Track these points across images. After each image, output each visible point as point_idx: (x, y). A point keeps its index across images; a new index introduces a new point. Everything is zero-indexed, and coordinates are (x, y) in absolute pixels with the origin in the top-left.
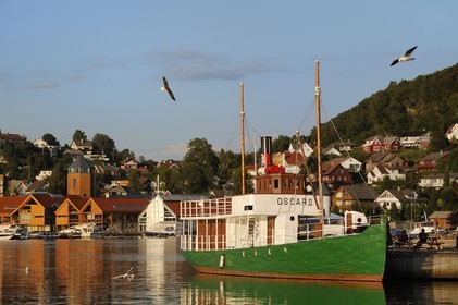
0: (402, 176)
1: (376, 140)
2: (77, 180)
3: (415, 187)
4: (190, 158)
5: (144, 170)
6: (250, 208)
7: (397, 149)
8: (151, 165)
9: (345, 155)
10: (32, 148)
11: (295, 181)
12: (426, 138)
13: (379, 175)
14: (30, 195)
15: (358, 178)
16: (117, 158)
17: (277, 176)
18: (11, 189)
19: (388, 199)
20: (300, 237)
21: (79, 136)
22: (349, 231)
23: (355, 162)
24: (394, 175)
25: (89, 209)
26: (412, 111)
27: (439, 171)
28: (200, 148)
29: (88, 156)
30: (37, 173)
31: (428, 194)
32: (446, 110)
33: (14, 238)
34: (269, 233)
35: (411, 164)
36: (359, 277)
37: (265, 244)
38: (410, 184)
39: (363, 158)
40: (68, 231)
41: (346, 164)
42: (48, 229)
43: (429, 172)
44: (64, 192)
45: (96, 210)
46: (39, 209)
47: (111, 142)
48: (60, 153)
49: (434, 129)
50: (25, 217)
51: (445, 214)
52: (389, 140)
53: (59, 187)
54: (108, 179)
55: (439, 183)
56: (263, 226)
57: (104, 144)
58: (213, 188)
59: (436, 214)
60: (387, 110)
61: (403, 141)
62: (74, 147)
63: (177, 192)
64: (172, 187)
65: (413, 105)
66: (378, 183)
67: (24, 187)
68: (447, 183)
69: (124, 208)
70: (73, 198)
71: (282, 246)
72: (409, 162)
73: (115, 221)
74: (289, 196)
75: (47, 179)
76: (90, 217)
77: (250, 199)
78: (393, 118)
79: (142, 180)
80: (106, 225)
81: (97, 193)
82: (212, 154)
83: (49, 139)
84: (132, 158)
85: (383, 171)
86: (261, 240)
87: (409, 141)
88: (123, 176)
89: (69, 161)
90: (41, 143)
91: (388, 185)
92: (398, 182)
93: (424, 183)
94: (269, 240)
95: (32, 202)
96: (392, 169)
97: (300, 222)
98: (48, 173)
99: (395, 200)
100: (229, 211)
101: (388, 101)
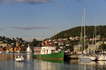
0: (63, 44)
1: (59, 39)
2: (17, 44)
3: (65, 46)
4: (33, 41)
5: (27, 43)
6: (44, 49)
7: (63, 40)
8: (27, 42)
9: (55, 41)
10: (11, 40)
11: (51, 45)
12: (67, 39)
13: (60, 44)
14: (11, 46)
15: (57, 44)
16: (23, 41)
17: (48, 44)
18: (8, 45)
19: (61, 47)
20: (52, 53)
21: (17, 38)
22: (59, 52)
23: (57, 42)
24: (62, 44)
25: (19, 49)
26: (65, 35)
27: (68, 43)
28: (35, 40)
29: (19, 41)
30: (11, 43)
31: (67, 47)
32: (69, 35)
33: (9, 52)
34: (47, 52)
35: (65, 42)
36: (60, 58)
37: (46, 54)
38: (64, 45)
39: (58, 42)
40: (16, 52)
41: (55, 42)
42: (13, 51)
43: (67, 44)
44: (15, 46)
45: (20, 49)
46: (12, 48)
47: (22, 39)
48: (15, 41)
49: (68, 38)
50: (10, 50)
51: (70, 49)
52: (62, 39)
53: (15, 45)
54: (21, 44)
55: (68, 45)
56: (46, 51)
57: (21, 39)
58: (37, 46)
59: (68, 50)
60: (61, 35)
61: (63, 39)
62: (17, 40)
63: (31, 46)
64: (31, 45)
65: (65, 34)
66: (60, 45)
67: (10, 45)
68: (69, 45)
69: (24, 48)
70: (17, 47)
71: (49, 54)
72: (64, 42)
73: (23, 50)
74: (50, 47)
75: (13, 44)
76: (19, 50)
77: (44, 47)
78: (62, 36)
79: (26, 44)
80: (21, 51)
81: (20, 46)
82: (36, 41)
83: (13, 39)
84: (25, 41)
85: (61, 43)
86: (46, 53)
87: (64, 39)
88: (24, 44)
89: (16, 42)
90: (12, 39)
91: (61, 45)
92: (63, 45)
93: (66, 45)
94: (47, 53)
95: (11, 47)
96: (62, 43)
97: (52, 51)
98: (13, 43)
99: (62, 47)
100: (41, 49)
101: (61, 34)
